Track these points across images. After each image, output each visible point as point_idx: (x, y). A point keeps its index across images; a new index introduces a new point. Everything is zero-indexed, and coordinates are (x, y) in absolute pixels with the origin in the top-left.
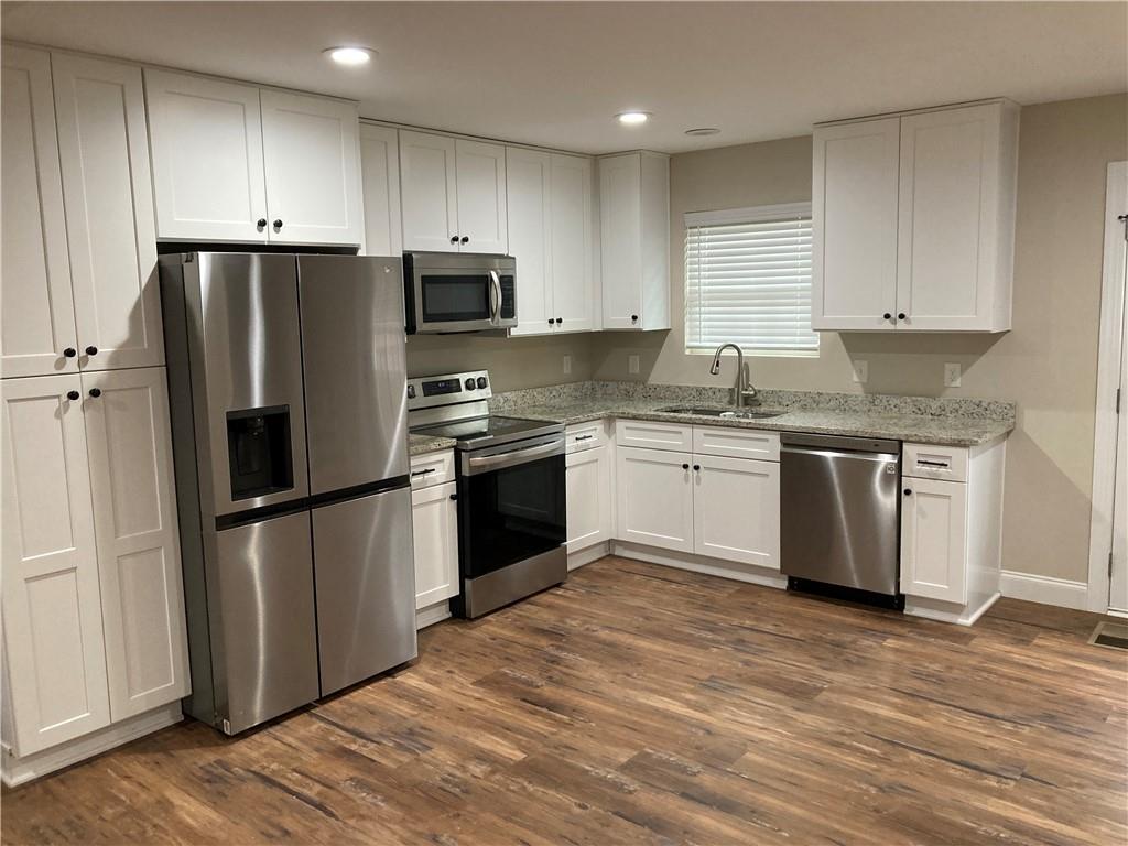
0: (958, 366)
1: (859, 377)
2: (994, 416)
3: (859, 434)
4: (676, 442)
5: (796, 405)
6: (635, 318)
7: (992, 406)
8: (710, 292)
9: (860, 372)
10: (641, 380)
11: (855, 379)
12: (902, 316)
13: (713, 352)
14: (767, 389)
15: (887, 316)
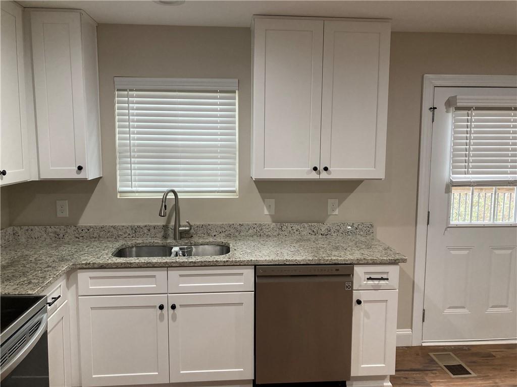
0: (337, 201)
1: (269, 212)
2: (362, 233)
3: (322, 262)
4: (150, 285)
5: (223, 234)
6: (80, 168)
7: (360, 227)
8: (139, 145)
9: (269, 207)
10: (71, 223)
11: (266, 212)
12: (326, 169)
13: (161, 196)
14: (198, 223)
15: (315, 169)
